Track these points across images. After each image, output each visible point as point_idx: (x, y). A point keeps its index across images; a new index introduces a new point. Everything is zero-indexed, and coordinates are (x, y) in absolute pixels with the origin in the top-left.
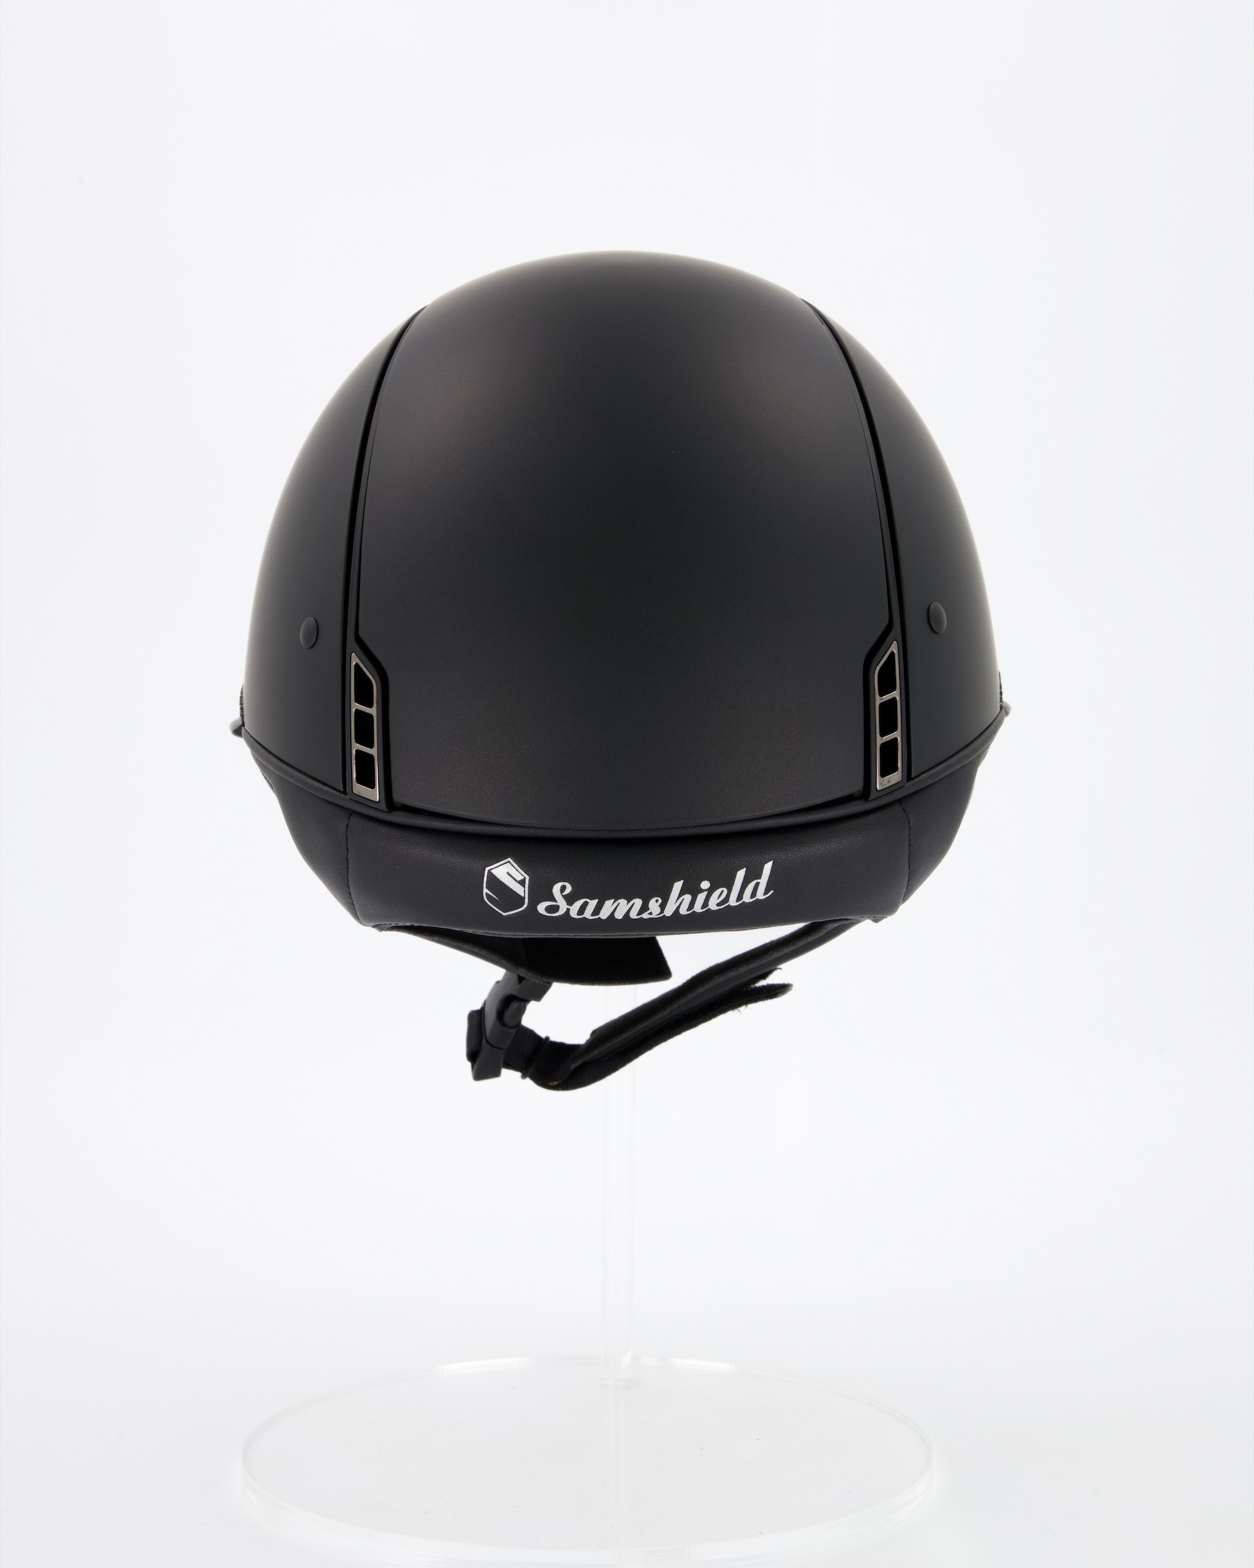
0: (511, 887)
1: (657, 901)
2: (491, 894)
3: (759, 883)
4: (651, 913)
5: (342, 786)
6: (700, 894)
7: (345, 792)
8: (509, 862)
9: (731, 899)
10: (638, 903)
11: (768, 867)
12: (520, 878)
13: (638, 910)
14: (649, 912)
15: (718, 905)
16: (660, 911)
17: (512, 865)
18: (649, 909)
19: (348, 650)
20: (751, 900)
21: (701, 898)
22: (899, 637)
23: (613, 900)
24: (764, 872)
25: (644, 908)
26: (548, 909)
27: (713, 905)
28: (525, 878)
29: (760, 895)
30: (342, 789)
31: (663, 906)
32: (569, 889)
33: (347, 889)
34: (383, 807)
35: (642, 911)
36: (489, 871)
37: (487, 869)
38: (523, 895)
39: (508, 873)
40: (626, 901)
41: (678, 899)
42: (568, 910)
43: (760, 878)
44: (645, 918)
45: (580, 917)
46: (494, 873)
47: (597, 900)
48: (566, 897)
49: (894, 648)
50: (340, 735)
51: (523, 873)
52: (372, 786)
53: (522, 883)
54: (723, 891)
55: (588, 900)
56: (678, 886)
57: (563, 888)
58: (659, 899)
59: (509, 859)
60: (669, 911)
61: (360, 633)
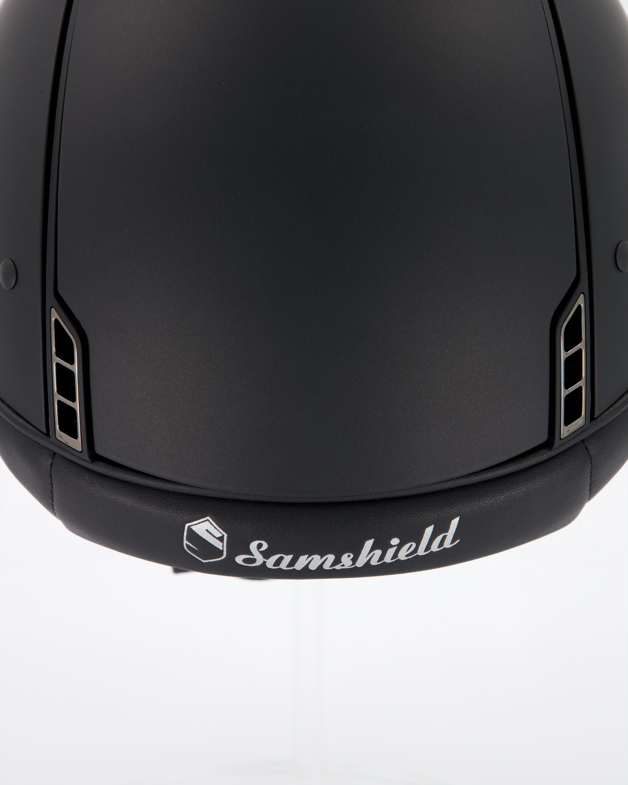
0: (210, 542)
1: (349, 556)
2: (191, 545)
3: (447, 535)
4: (343, 565)
5: (45, 429)
6: (390, 549)
7: (48, 434)
8: (208, 520)
9: (419, 550)
10: (331, 558)
11: (455, 523)
12: (219, 535)
13: (331, 563)
14: (341, 564)
15: (407, 556)
16: (351, 563)
17: (211, 524)
18: (341, 562)
19: (48, 306)
20: (439, 550)
21: (391, 552)
22: (587, 291)
23: (308, 555)
24: (451, 527)
25: (337, 561)
26: (245, 561)
27: (402, 556)
28: (223, 536)
29: (447, 544)
30: (45, 432)
31: (354, 560)
32: (265, 546)
33: (51, 502)
34: (86, 456)
35: (334, 563)
36: (189, 527)
37: (187, 525)
38: (221, 549)
39: (207, 530)
40: (319, 557)
41: (369, 554)
42: (265, 562)
43: (447, 531)
44: (338, 569)
45: (276, 568)
46: (193, 529)
47: (292, 556)
48: (262, 553)
49: (581, 301)
50: (42, 383)
51: (221, 531)
52: (76, 437)
53: (221, 539)
54: (411, 545)
55: (283, 555)
56: (369, 543)
57: (260, 546)
58: (350, 554)
59: (208, 518)
60: (360, 563)
61: (59, 289)
